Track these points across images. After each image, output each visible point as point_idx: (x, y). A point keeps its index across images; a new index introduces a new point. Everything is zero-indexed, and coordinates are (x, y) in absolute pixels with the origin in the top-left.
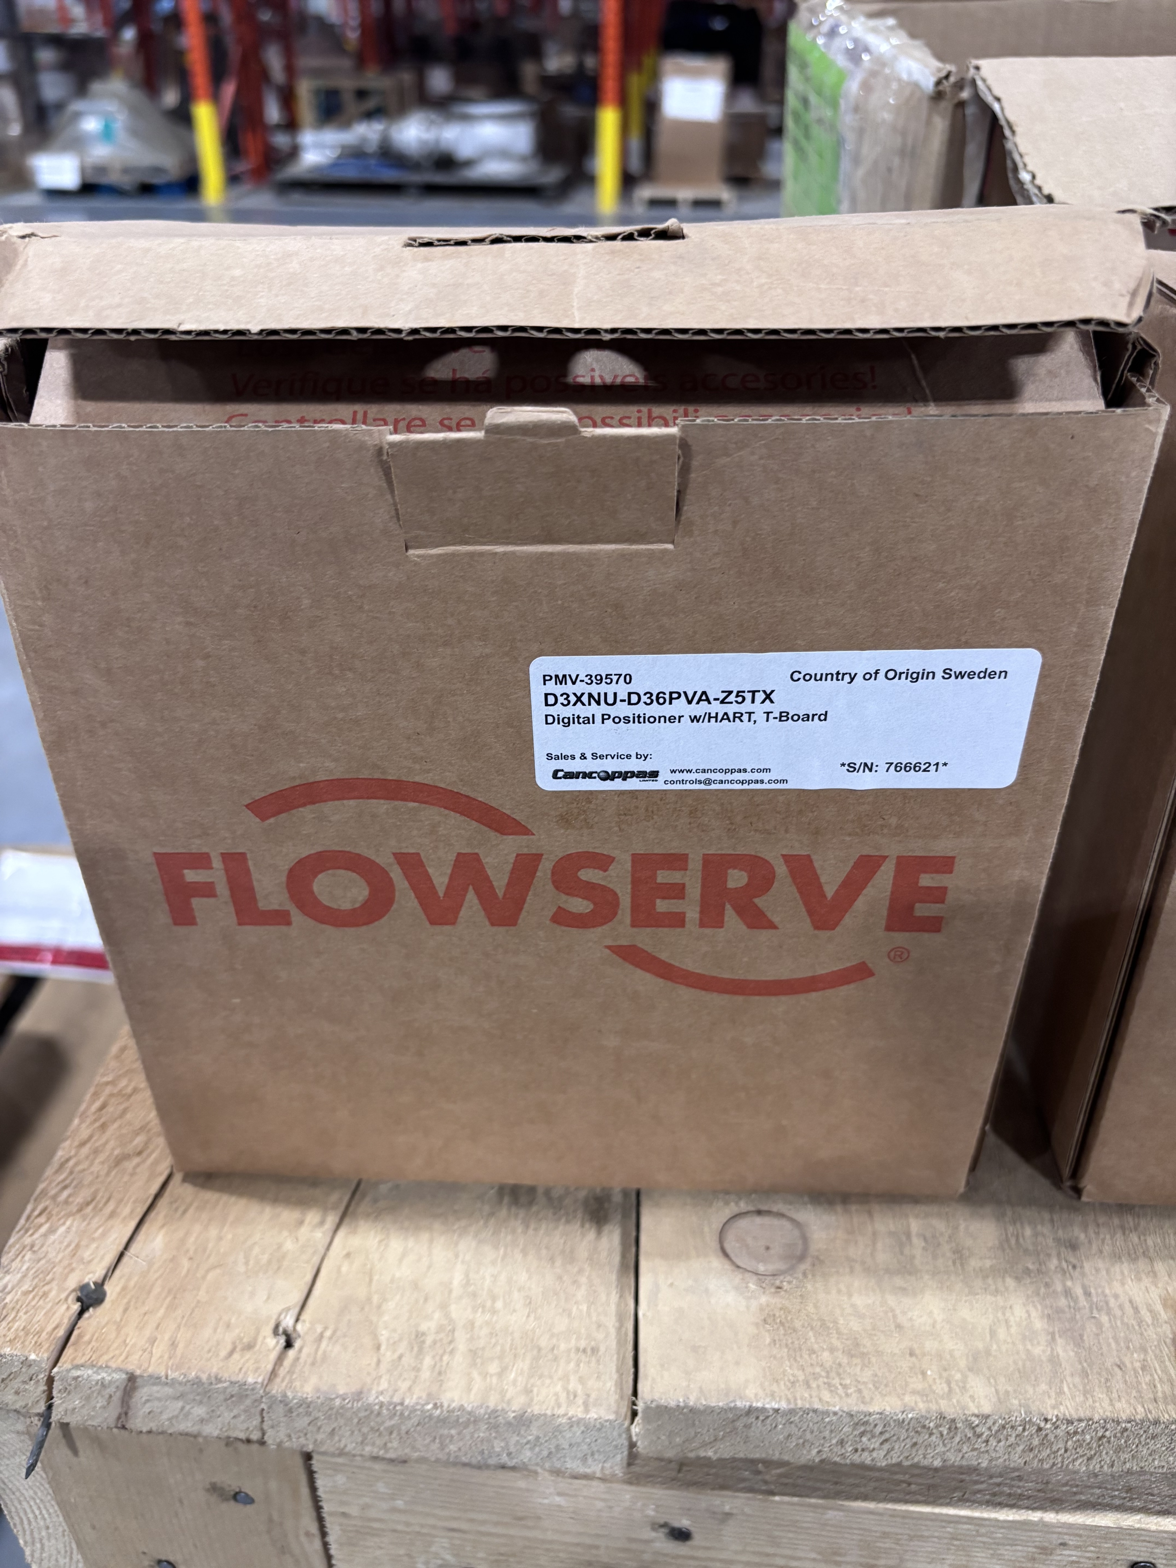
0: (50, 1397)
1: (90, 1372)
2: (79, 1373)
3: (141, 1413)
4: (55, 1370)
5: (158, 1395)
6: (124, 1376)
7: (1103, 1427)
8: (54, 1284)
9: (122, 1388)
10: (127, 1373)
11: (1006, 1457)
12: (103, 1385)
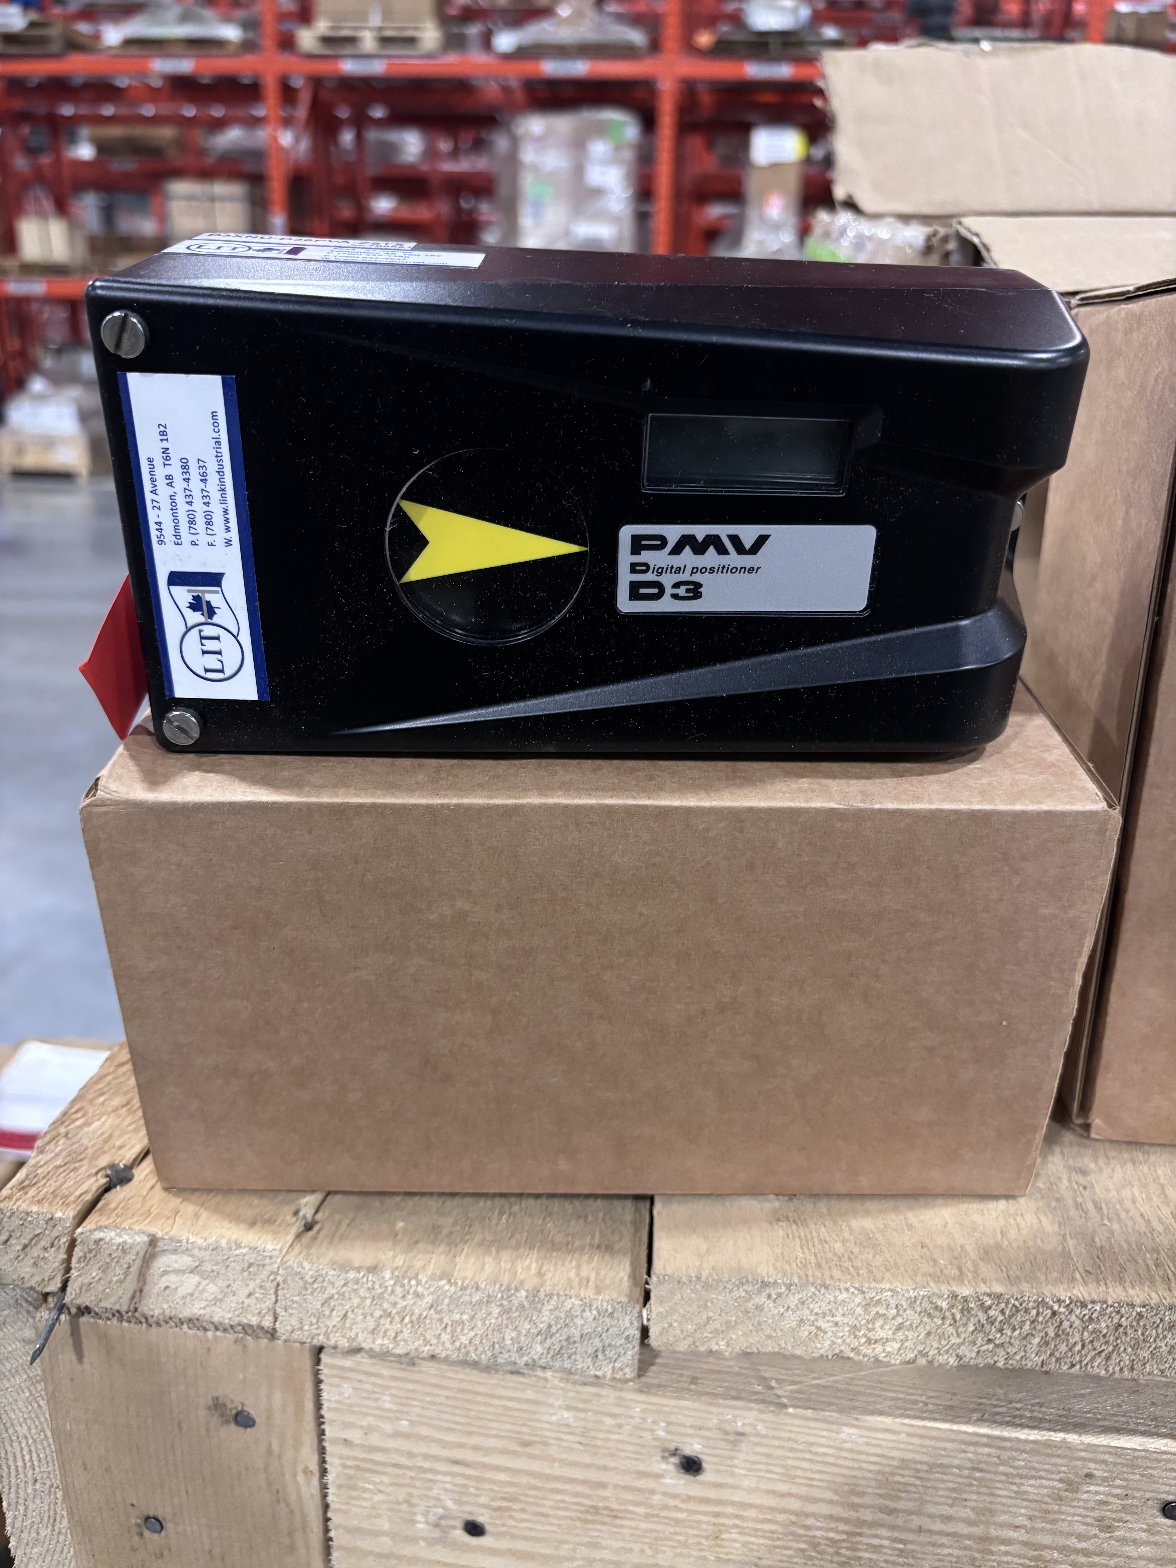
0: (68, 1269)
1: (113, 1234)
2: (101, 1235)
3: (156, 1289)
4: (79, 1230)
5: (176, 1266)
6: (146, 1239)
7: (1118, 1312)
8: (85, 1162)
9: (142, 1254)
10: (149, 1235)
11: (1022, 1354)
12: (124, 1249)
